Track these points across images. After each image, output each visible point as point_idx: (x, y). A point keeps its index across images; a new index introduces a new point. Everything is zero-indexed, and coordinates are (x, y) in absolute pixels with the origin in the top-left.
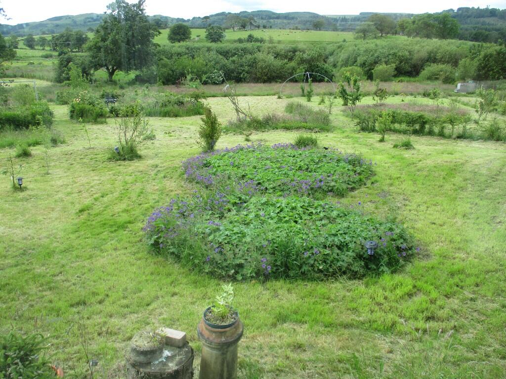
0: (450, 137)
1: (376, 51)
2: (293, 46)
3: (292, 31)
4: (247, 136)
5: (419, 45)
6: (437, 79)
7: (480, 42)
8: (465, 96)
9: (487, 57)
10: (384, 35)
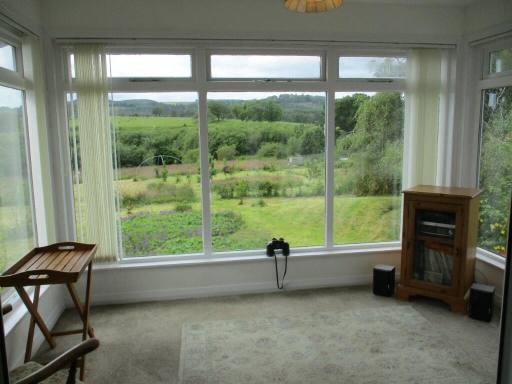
0: (290, 197)
1: (217, 133)
2: (138, 132)
3: (132, 117)
4: (129, 210)
5: (253, 127)
6: (272, 155)
7: (301, 123)
8: (296, 168)
9: (308, 135)
10: (220, 119)
